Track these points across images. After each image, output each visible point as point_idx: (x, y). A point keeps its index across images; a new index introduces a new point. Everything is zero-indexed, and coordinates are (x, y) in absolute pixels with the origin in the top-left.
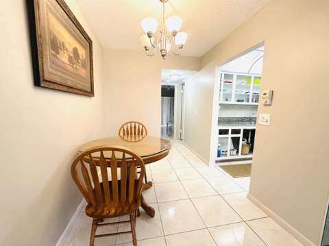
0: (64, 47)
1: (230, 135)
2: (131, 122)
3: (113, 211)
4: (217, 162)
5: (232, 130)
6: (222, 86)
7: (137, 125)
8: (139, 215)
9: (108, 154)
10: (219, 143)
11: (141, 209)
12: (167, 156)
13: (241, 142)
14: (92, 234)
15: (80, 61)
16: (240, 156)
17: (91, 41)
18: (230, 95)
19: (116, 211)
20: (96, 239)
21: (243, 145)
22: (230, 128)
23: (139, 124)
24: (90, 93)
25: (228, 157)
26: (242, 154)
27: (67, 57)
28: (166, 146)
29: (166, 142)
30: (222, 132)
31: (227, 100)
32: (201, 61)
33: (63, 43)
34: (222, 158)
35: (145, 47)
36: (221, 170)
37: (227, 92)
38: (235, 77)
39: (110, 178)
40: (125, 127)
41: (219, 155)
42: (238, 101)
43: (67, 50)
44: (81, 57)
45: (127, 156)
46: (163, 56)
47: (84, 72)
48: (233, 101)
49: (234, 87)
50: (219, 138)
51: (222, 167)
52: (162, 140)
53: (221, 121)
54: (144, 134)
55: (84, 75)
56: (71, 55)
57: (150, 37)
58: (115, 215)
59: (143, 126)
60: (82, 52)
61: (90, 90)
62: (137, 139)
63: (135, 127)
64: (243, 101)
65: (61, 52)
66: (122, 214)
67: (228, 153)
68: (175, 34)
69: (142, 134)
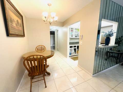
0: (14, 21)
1: (73, 48)
2: (40, 46)
3: (38, 74)
4: (69, 57)
5: (74, 46)
6: (70, 32)
7: (42, 46)
8: (45, 75)
9: (35, 57)
10: (70, 50)
11: (46, 74)
12: (53, 56)
13: (77, 50)
14: (31, 82)
15: (19, 25)
16: (76, 54)
17: (22, 16)
18: (73, 35)
19: (39, 74)
20: (33, 83)
21: (77, 51)
22: (73, 46)
23: (43, 46)
24: (24, 36)
25: (73, 55)
26: (77, 53)
27: (15, 24)
28: (53, 53)
29: (53, 51)
30: (71, 47)
31: (72, 36)
32: (63, 23)
33: (14, 19)
34: (71, 55)
35: (44, 21)
36: (71, 59)
37: (72, 34)
38: (74, 29)
39: (33, 65)
40: (38, 47)
41: (70, 54)
42: (76, 37)
43: (15, 21)
44: (19, 23)
45: (41, 57)
46: (50, 24)
47: (21, 28)
48: (74, 37)
49: (74, 32)
50: (70, 49)
51: (71, 58)
52: (51, 51)
53: (70, 43)
54: (45, 49)
55: (21, 30)
56: (16, 23)
57: (45, 18)
58: (38, 75)
59: (44, 47)
60: (20, 21)
61: (23, 35)
62: (42, 51)
63: (41, 47)
64: (77, 37)
65: (13, 23)
66: (40, 74)
67: (73, 54)
68: (54, 17)
69: (44, 50)
